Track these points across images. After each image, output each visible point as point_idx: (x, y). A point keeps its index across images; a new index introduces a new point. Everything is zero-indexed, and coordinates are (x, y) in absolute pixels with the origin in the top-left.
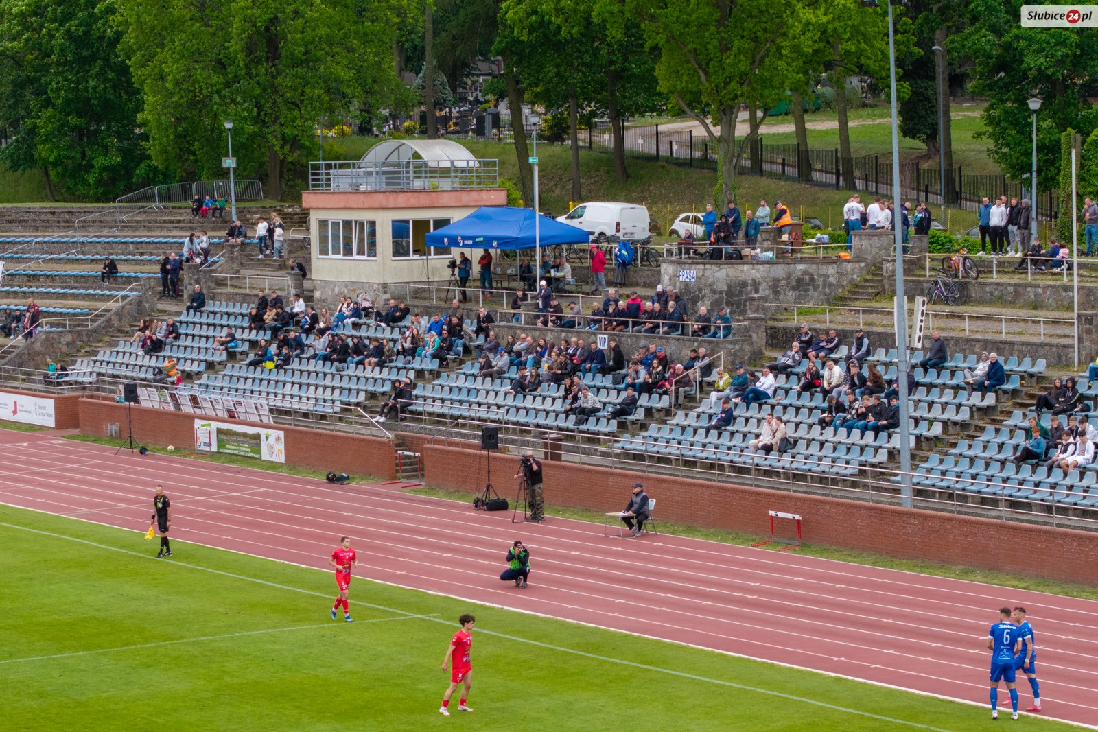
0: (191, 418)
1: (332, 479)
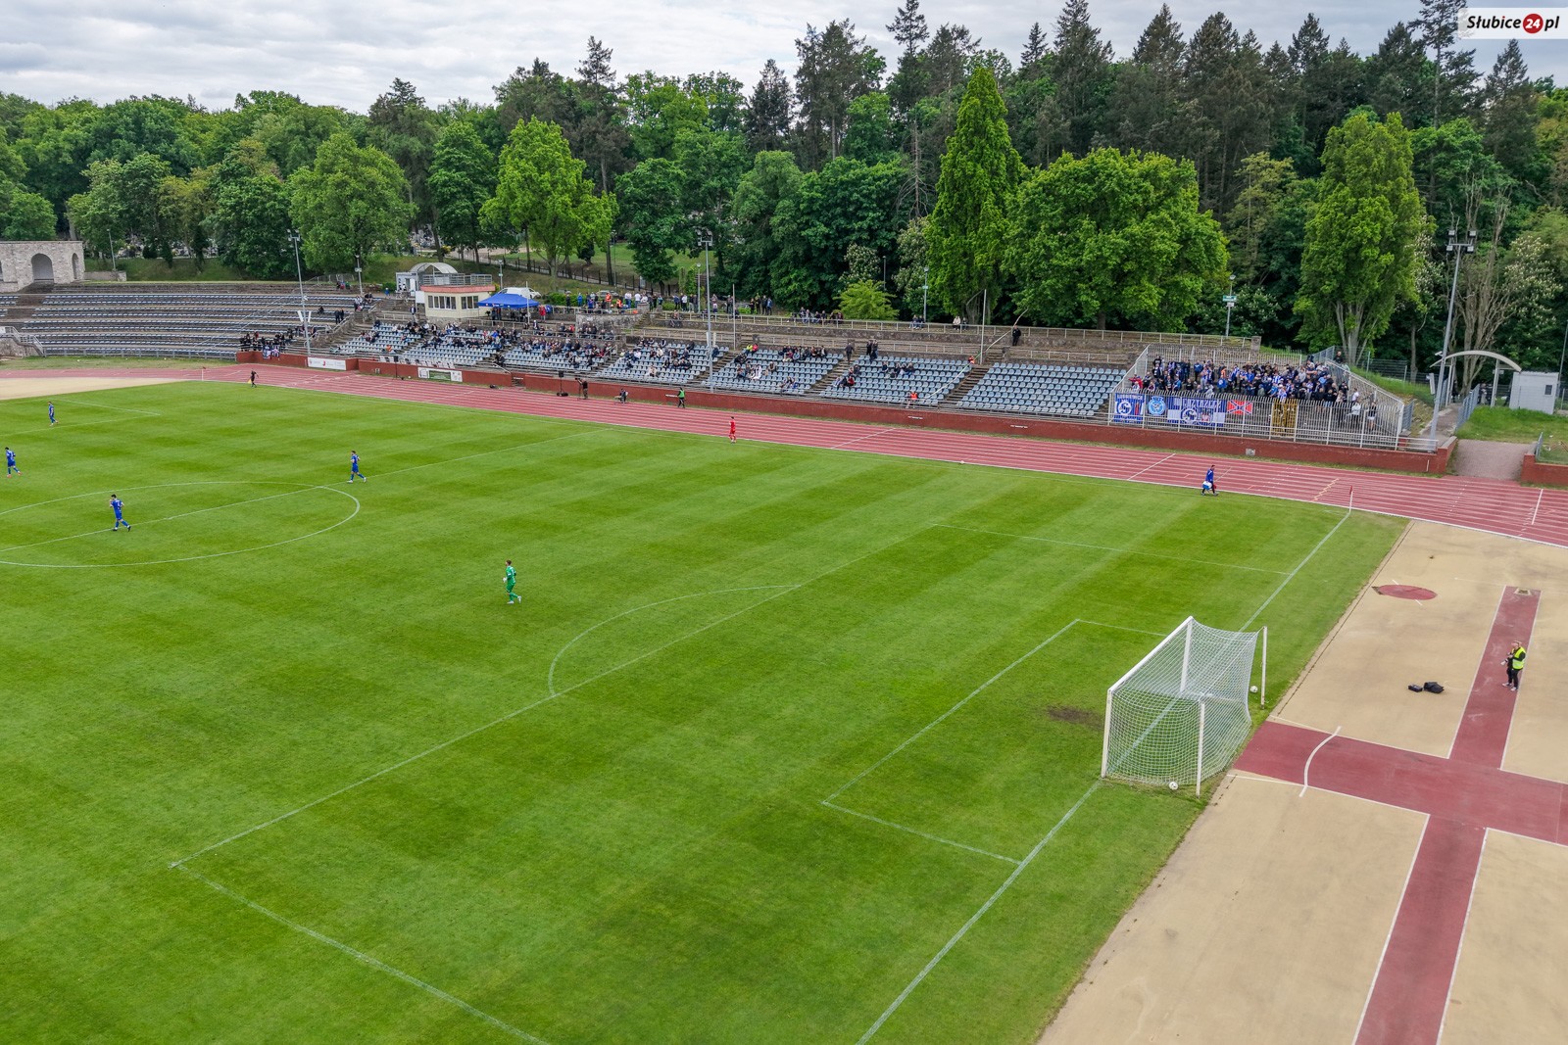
0: (417, 367)
1: (492, 387)
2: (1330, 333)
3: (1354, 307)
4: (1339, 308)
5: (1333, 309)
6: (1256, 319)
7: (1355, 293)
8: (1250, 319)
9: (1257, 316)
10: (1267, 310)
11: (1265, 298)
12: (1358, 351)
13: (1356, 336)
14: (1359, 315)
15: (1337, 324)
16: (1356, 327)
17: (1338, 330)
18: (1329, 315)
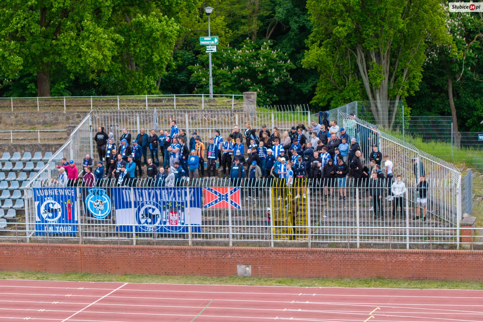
2: (353, 90)
3: (378, 55)
4: (360, 57)
5: (353, 58)
6: (266, 83)
7: (377, 36)
8: (258, 82)
9: (266, 78)
10: (278, 69)
11: (274, 54)
12: (390, 112)
13: (385, 93)
14: (385, 66)
15: (360, 78)
16: (383, 80)
17: (362, 86)
18: (349, 66)
